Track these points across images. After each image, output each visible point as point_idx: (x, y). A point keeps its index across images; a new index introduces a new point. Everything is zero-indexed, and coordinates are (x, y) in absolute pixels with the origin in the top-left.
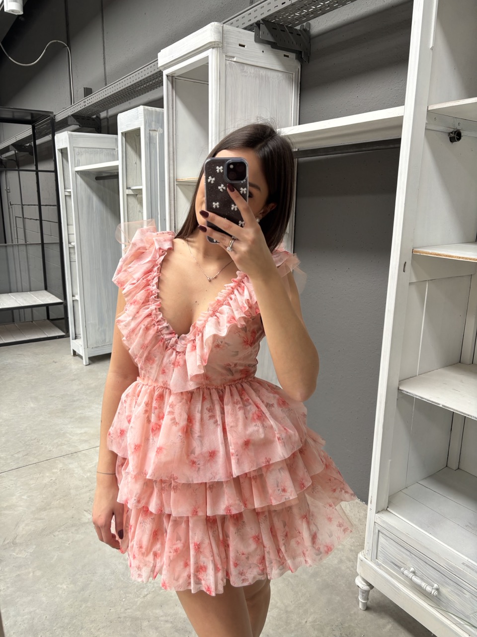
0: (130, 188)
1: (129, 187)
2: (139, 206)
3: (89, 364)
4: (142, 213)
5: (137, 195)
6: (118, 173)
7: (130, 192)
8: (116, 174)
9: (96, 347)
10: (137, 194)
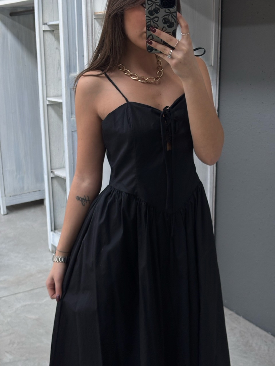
0: (46, 24)
1: (45, 22)
2: (56, 43)
3: (7, 214)
4: (59, 50)
5: (53, 31)
6: (33, 8)
7: (46, 28)
8: (32, 9)
9: (14, 196)
10: (54, 29)
